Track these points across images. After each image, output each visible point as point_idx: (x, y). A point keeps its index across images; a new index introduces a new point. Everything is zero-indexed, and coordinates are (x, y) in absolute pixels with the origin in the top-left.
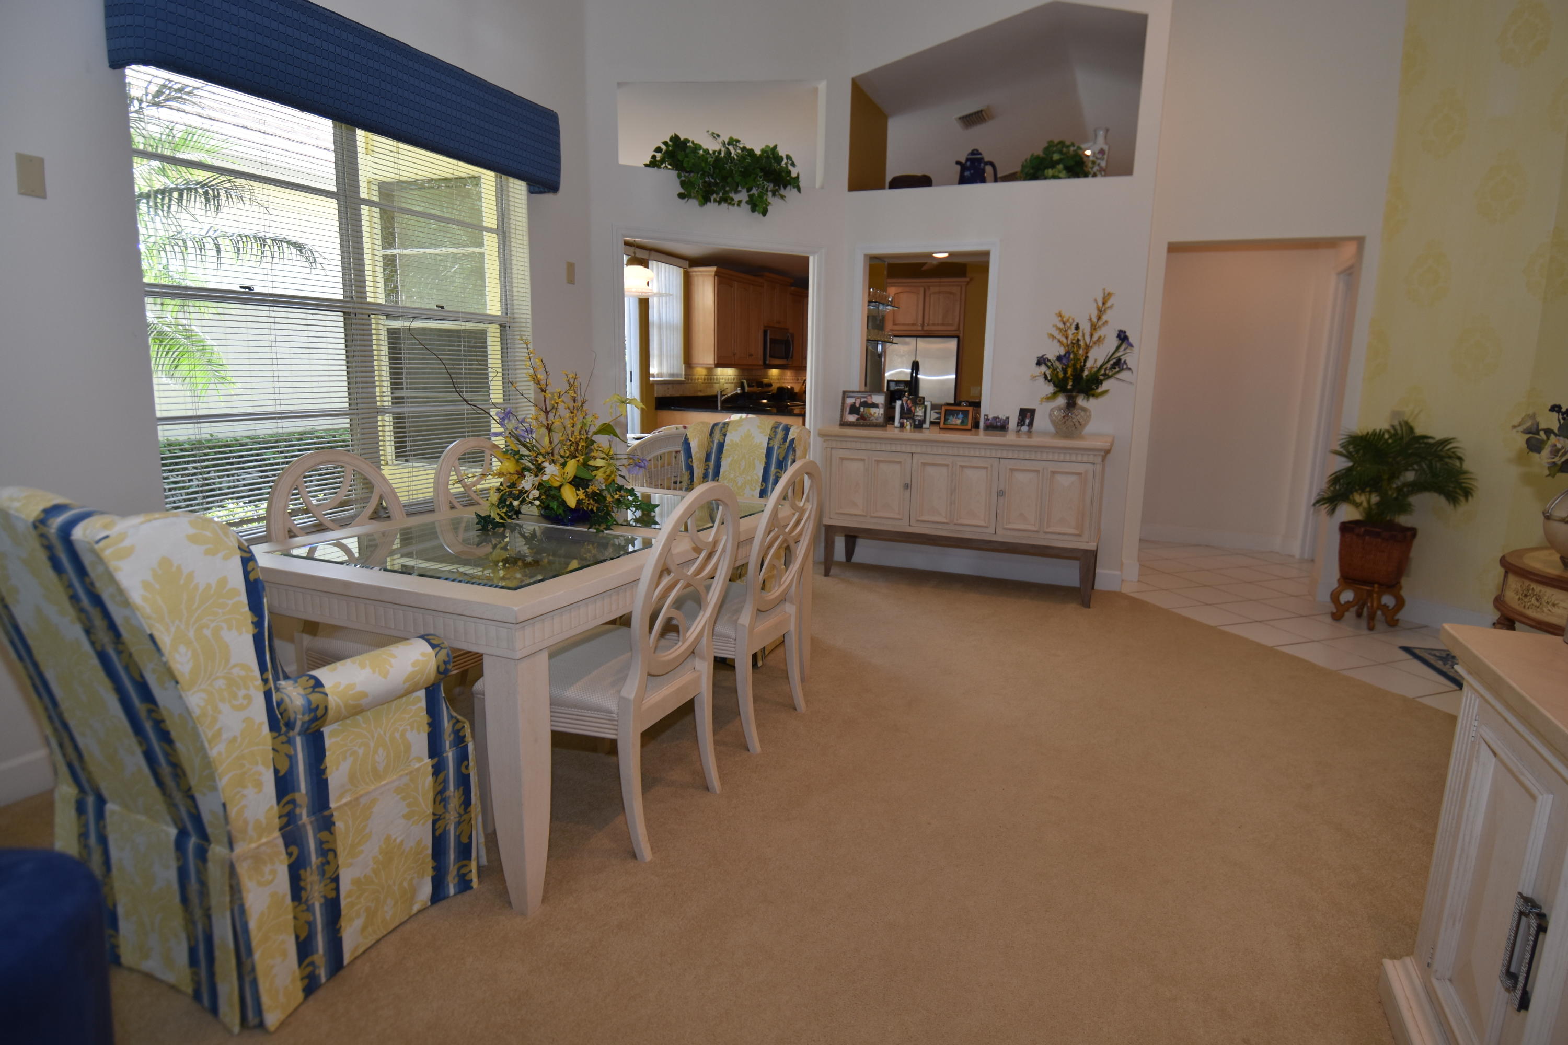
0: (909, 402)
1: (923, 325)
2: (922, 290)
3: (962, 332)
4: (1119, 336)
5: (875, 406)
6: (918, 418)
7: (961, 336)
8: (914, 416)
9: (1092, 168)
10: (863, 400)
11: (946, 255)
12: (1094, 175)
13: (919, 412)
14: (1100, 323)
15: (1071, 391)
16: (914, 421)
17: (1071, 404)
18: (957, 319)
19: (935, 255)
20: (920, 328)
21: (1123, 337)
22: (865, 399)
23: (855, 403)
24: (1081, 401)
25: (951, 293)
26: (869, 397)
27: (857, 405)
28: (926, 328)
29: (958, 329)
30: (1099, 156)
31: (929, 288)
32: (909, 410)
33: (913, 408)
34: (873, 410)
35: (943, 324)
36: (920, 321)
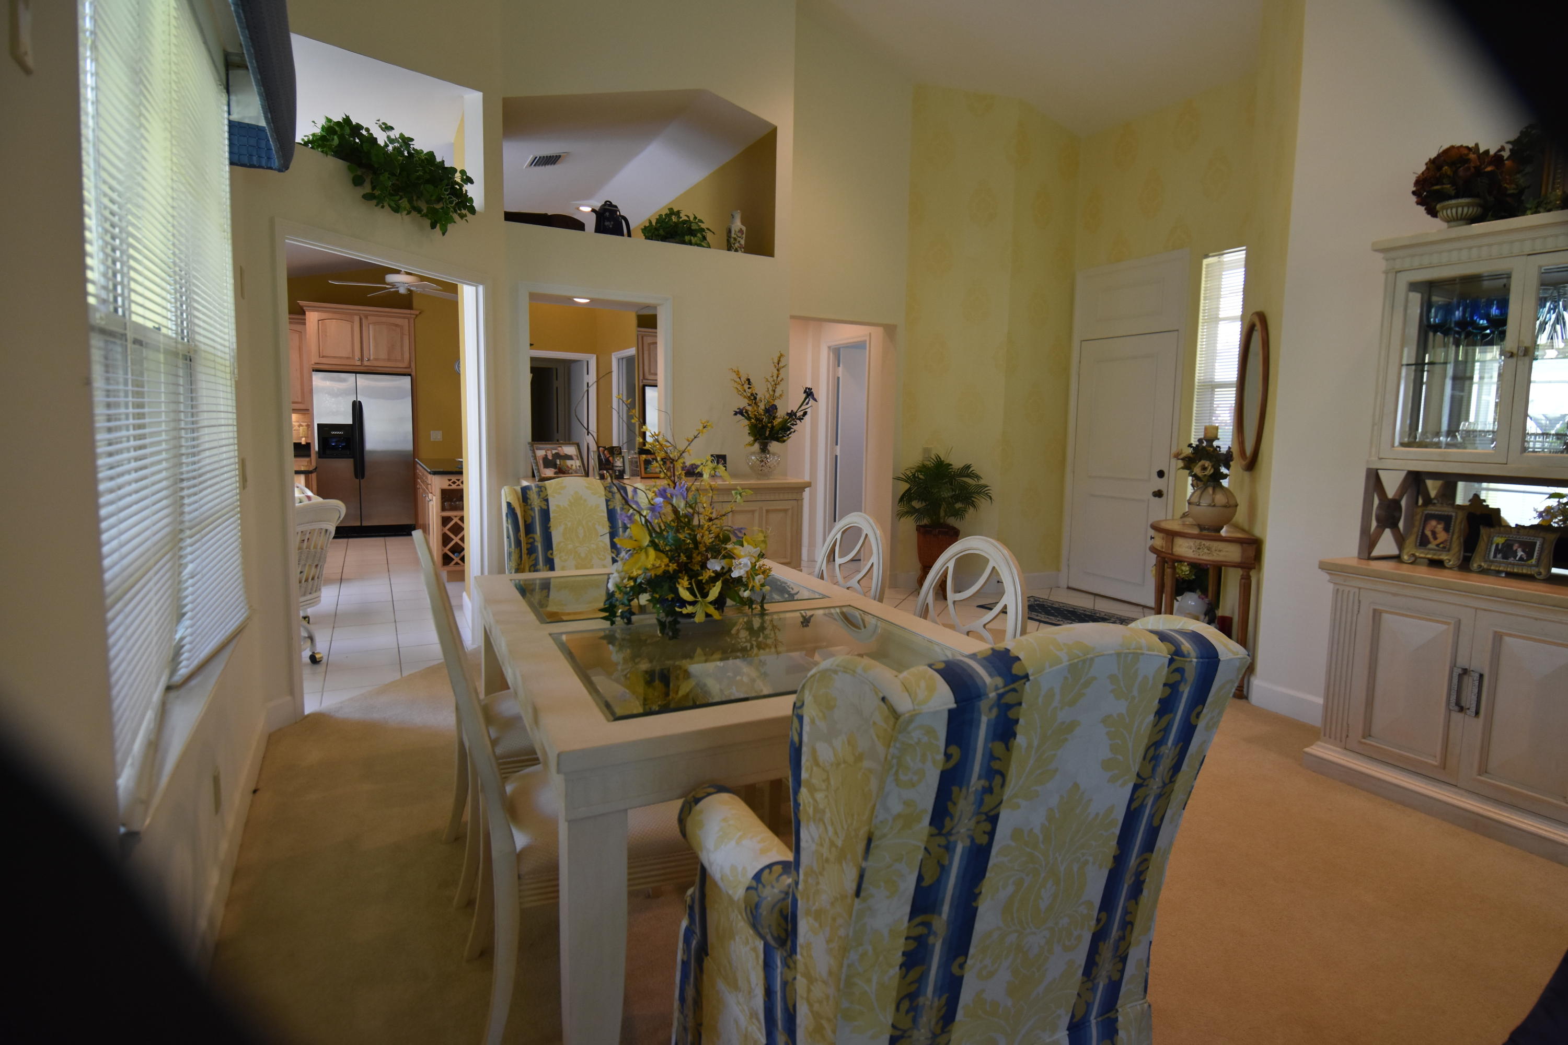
0: (606, 452)
1: (362, 359)
2: (357, 319)
3: (414, 370)
4: (805, 392)
5: (570, 458)
6: (618, 468)
7: (414, 374)
8: (613, 466)
9: (734, 244)
10: (554, 452)
11: (588, 301)
12: (736, 250)
13: (618, 463)
14: (779, 379)
15: (766, 438)
16: (615, 471)
17: (764, 449)
18: (407, 355)
19: (576, 300)
20: (359, 363)
21: (809, 393)
22: (556, 451)
23: (546, 455)
24: (774, 446)
25: (397, 325)
26: (560, 449)
27: (550, 457)
28: (366, 363)
29: (410, 367)
30: (739, 235)
31: (366, 317)
32: (607, 460)
33: (611, 459)
34: (569, 463)
35: (389, 360)
36: (357, 355)
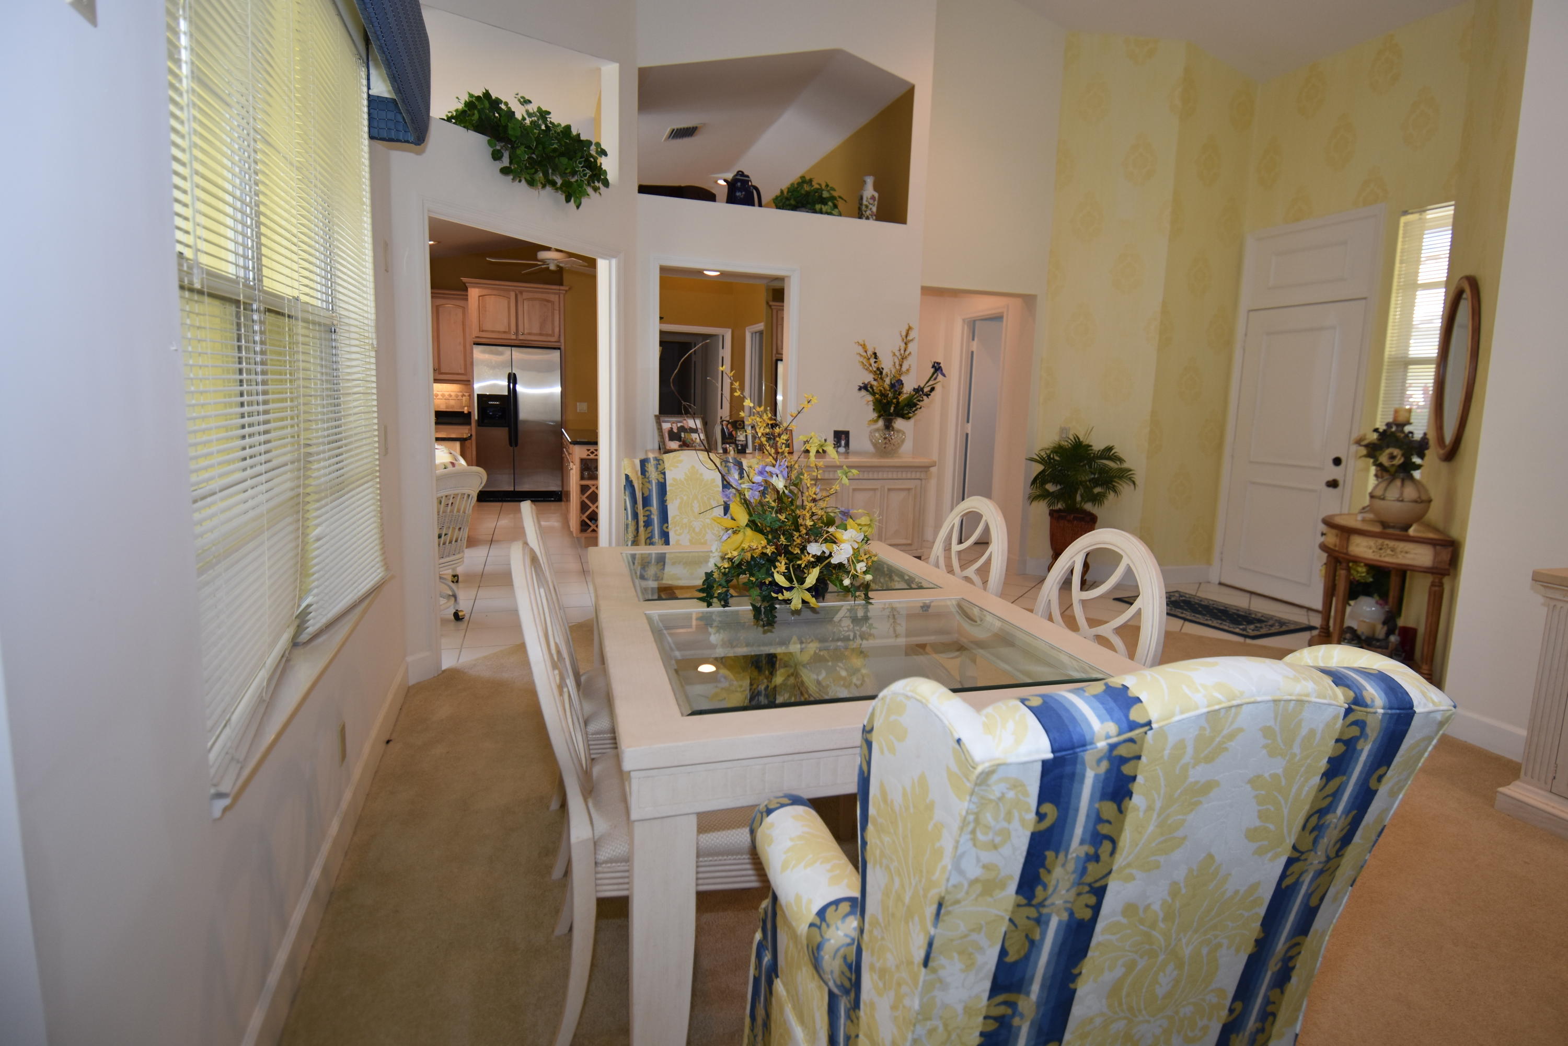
0: (729, 426)
1: (517, 333)
2: (513, 295)
3: (563, 344)
4: (933, 366)
5: (695, 431)
6: (740, 443)
7: (562, 347)
8: (736, 440)
9: (865, 212)
10: (679, 425)
11: (718, 273)
12: (867, 218)
13: (741, 437)
14: (907, 353)
15: (891, 415)
16: (737, 446)
17: (888, 426)
18: (557, 330)
19: (705, 272)
20: (514, 337)
21: (937, 368)
22: (681, 424)
23: (672, 428)
24: (899, 423)
25: (548, 301)
26: (685, 422)
27: (675, 430)
28: (521, 337)
29: (559, 341)
30: (871, 201)
31: (521, 292)
32: (730, 434)
33: (734, 433)
34: (694, 436)
35: (541, 334)
36: (513, 329)
